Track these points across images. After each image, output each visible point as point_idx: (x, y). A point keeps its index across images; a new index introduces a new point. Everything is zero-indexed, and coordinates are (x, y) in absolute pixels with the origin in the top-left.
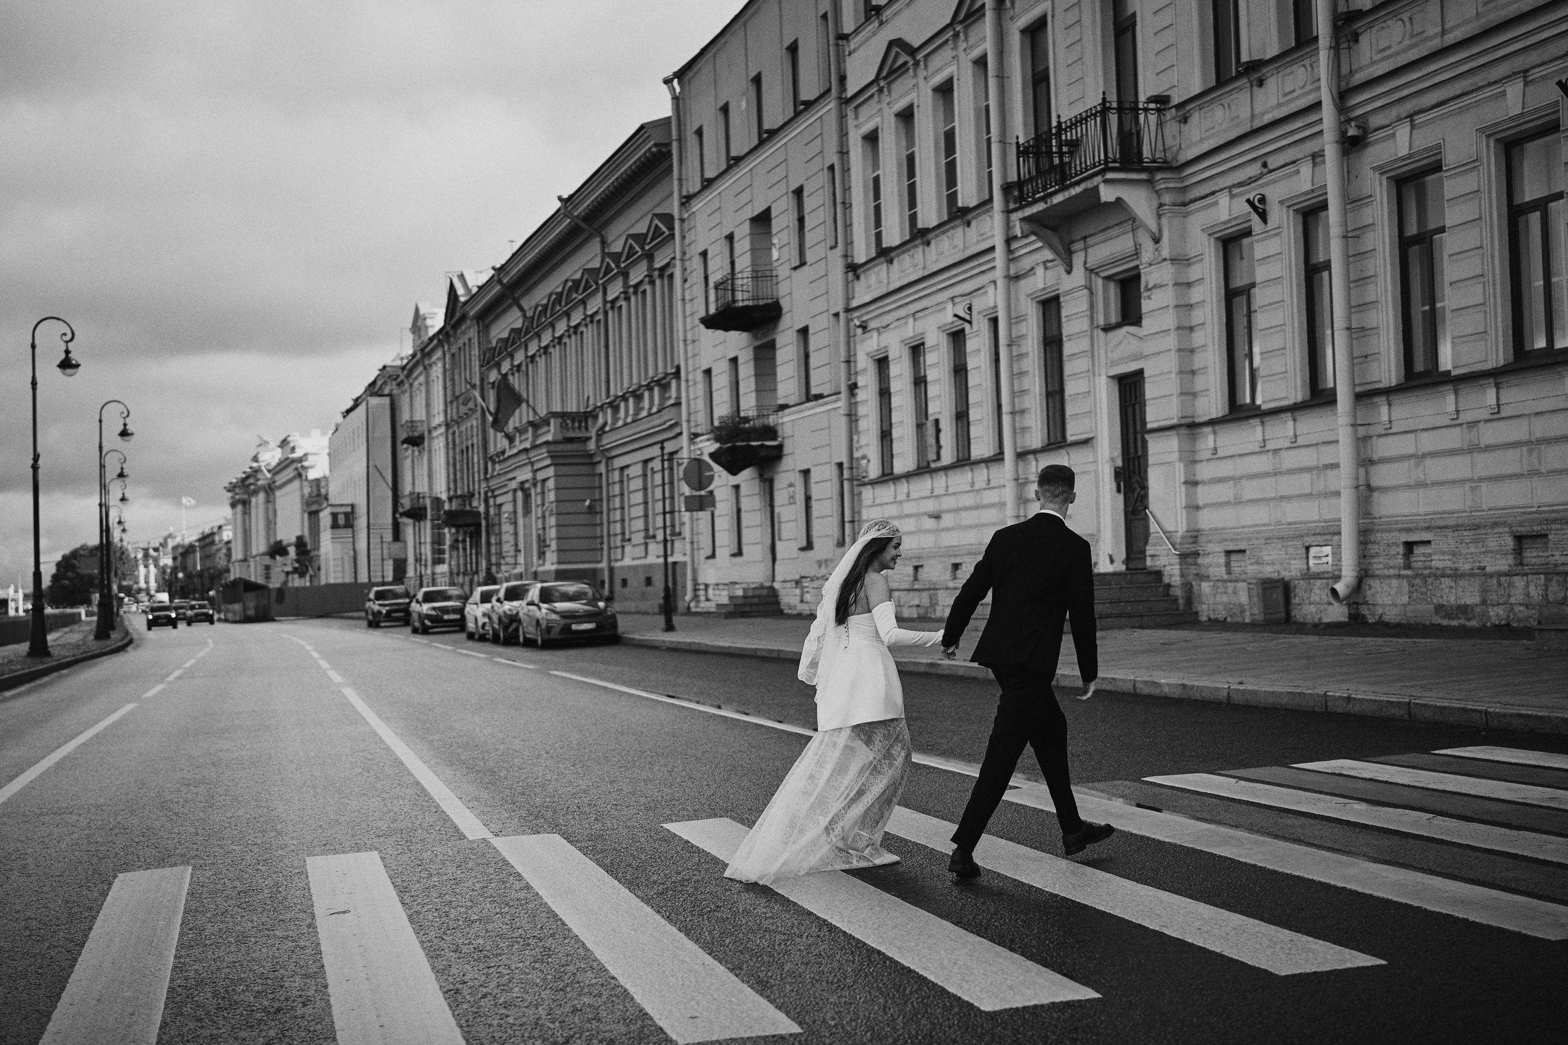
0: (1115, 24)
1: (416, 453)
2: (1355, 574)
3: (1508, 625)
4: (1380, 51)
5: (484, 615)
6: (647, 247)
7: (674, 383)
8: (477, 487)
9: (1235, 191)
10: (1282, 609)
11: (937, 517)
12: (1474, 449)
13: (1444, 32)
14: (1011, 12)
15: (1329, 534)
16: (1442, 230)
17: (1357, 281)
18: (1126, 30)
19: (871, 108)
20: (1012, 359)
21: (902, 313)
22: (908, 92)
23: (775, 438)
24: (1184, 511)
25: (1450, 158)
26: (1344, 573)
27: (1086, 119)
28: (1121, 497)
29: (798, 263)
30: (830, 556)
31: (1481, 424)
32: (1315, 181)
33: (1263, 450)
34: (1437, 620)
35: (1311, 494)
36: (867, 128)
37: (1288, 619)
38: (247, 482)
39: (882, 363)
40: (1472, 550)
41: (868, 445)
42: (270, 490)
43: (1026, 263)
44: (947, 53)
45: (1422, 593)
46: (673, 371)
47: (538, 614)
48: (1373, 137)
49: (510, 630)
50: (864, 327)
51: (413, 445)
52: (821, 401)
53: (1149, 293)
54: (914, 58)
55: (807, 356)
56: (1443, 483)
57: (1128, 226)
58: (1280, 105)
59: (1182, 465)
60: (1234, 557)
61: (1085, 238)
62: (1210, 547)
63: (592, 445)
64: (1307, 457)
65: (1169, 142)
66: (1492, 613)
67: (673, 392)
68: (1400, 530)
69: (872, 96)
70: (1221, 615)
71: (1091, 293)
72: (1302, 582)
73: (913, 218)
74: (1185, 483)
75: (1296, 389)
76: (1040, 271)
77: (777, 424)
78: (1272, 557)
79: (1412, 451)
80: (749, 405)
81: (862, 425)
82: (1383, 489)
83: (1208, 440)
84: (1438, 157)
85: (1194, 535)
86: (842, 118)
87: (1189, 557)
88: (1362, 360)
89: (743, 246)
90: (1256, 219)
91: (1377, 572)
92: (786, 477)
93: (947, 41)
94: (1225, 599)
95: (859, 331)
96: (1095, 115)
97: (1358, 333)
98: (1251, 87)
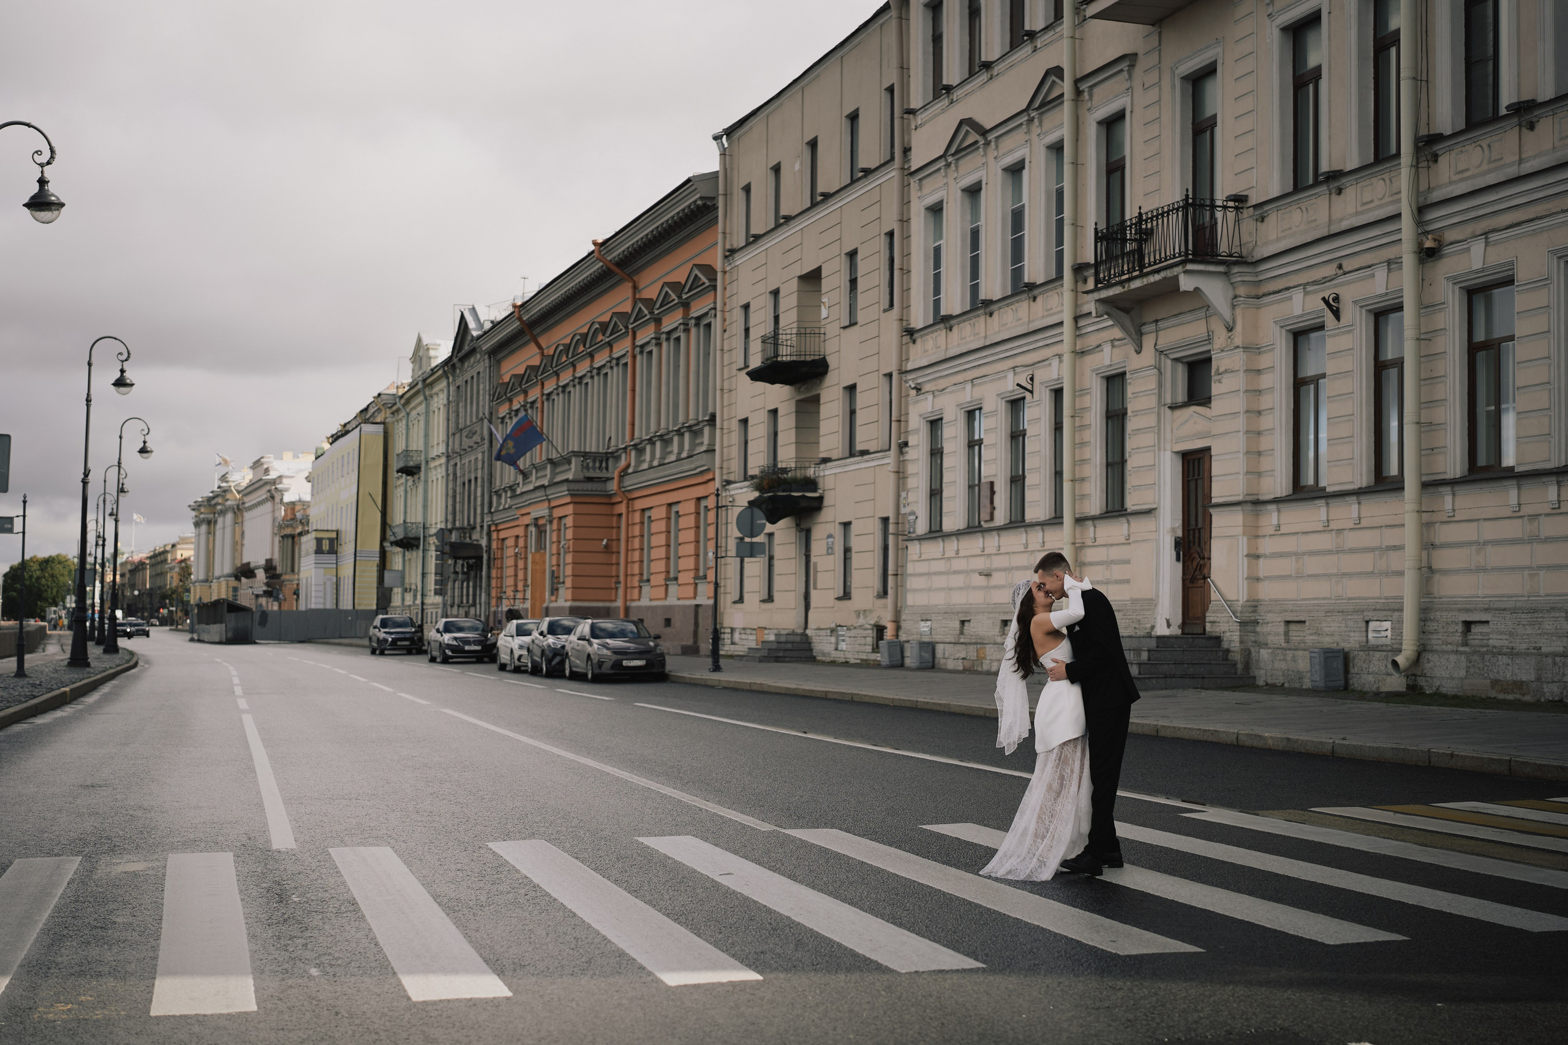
0: (1193, 123)
1: (410, 483)
2: (1415, 648)
3: (1561, 701)
4: (1459, 172)
5: (521, 647)
6: (684, 296)
7: (707, 430)
8: (478, 520)
9: (1309, 288)
10: (1342, 677)
11: (988, 575)
12: (1534, 539)
13: (1521, 161)
14: (1089, 104)
15: (1389, 610)
16: (1512, 338)
17: (1427, 380)
18: (1204, 131)
19: (938, 180)
20: (1075, 430)
21: (959, 378)
22: (977, 169)
23: (815, 490)
24: (1245, 582)
25: (1522, 275)
26: (1404, 647)
27: (1168, 212)
28: (1180, 565)
29: (847, 323)
30: (869, 606)
31: (1542, 518)
32: (1389, 287)
33: (1326, 528)
34: (1493, 694)
35: (1372, 572)
36: (931, 200)
37: (1346, 687)
38: (213, 502)
39: (935, 424)
40: (1529, 631)
41: (917, 502)
42: (239, 510)
43: (1092, 341)
44: (1019, 136)
45: (1479, 669)
46: (707, 418)
47: (589, 649)
48: (1447, 250)
49: (553, 663)
50: (918, 389)
51: (408, 475)
52: (866, 457)
53: (1220, 377)
54: (985, 139)
55: (853, 412)
56: (1500, 569)
57: (1202, 313)
58: (1357, 213)
59: (1245, 539)
60: (1292, 627)
61: (1157, 321)
62: (1269, 617)
63: (613, 486)
64: (1369, 539)
65: (1245, 238)
66: (1547, 688)
67: (706, 439)
68: (1459, 610)
69: (939, 169)
70: (1279, 680)
71: (1160, 372)
72: (1361, 653)
73: (975, 289)
74: (1247, 556)
75: (1361, 475)
76: (1107, 348)
77: (819, 476)
78: (1332, 629)
79: (1474, 538)
80: (787, 456)
81: (911, 482)
82: (1445, 572)
83: (1271, 517)
84: (1510, 273)
85: (1254, 605)
86: (905, 187)
87: (1248, 624)
88: (1429, 452)
89: (789, 302)
90: (1329, 316)
91: (1435, 647)
92: (825, 527)
93: (1021, 124)
94: (1283, 666)
95: (914, 392)
96: (1177, 210)
97: (1425, 427)
98: (1330, 194)
